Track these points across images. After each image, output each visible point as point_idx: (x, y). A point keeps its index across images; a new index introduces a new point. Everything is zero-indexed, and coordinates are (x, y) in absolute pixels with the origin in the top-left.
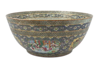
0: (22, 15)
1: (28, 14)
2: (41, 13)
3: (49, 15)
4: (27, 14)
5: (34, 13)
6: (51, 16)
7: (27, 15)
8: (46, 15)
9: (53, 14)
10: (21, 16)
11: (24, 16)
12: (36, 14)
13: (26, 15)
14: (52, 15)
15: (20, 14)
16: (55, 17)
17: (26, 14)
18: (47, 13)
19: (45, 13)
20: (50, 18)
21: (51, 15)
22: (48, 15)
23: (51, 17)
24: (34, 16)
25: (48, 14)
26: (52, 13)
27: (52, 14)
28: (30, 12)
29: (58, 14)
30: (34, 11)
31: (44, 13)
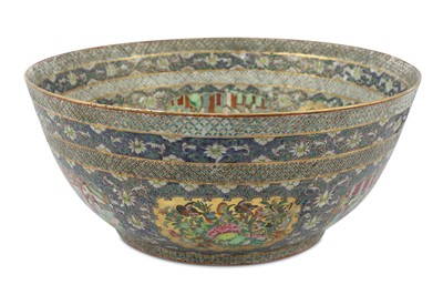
0: (212, 52)
1: (246, 48)
2: (310, 52)
3: (339, 70)
4: (242, 49)
5: (278, 50)
6: (347, 73)
7: (243, 56)
8: (330, 67)
9: (356, 64)
10: (208, 54)
11: (224, 55)
12: (285, 54)
13: (234, 54)
14: (352, 72)
15: (206, 47)
16: (358, 83)
17: (238, 49)
18: (333, 59)
19: (326, 55)
20: (342, 83)
21: (348, 69)
22: (338, 67)
23: (346, 77)
24: (276, 62)
25: (335, 64)
26: (355, 60)
27: (352, 67)
28: (260, 43)
29: (372, 71)
30: (281, 40)
31: (322, 57)
